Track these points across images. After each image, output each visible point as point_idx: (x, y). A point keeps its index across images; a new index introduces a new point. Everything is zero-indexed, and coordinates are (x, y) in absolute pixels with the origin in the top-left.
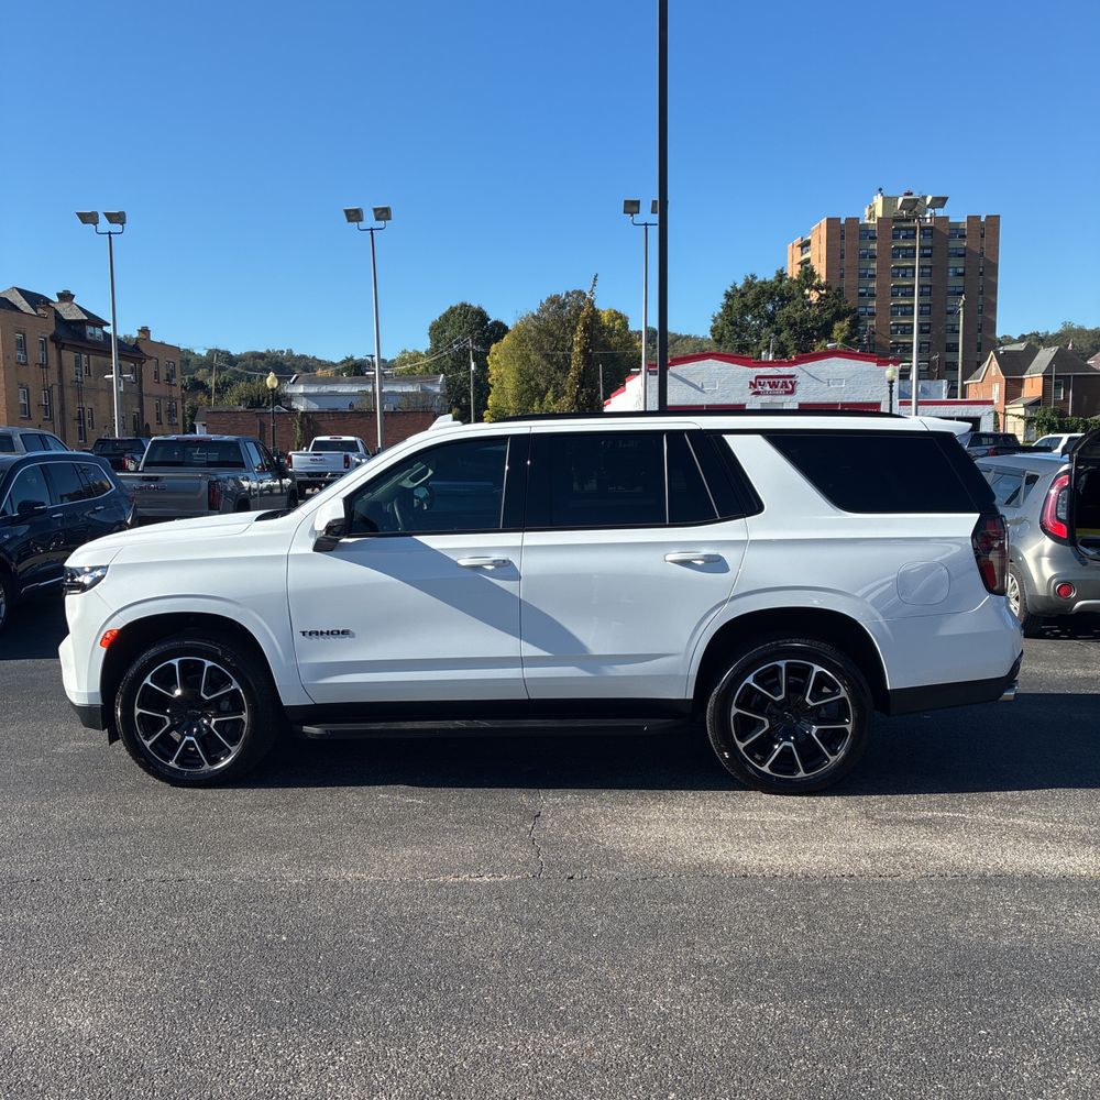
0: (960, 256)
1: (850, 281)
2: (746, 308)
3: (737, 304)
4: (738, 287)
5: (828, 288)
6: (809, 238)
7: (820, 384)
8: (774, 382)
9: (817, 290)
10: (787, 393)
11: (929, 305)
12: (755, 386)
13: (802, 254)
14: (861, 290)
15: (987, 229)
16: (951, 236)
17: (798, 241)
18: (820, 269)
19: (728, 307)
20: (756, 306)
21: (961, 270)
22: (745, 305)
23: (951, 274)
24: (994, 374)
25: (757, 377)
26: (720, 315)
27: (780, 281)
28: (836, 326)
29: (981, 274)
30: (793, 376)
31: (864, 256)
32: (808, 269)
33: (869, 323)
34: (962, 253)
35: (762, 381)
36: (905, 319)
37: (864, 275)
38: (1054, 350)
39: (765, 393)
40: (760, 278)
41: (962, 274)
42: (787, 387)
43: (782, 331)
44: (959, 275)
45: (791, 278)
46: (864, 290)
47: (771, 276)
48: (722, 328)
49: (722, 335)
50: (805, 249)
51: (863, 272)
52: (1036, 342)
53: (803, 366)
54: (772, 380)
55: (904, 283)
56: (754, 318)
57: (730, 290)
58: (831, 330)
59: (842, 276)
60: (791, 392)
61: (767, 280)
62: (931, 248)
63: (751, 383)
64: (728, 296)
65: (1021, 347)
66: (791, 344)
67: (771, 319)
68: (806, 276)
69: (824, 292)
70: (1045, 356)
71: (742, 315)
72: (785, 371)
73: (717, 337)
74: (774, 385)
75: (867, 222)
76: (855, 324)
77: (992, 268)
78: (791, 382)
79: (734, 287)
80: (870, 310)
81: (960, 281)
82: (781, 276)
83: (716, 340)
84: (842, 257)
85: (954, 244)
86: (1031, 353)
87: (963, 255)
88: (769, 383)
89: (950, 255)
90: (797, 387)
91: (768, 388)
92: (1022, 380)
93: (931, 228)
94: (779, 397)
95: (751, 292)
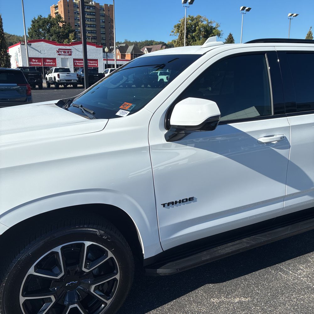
0: (103, 16)
1: (72, 21)
2: (40, 27)
3: (36, 25)
4: (36, 19)
5: (65, 22)
6: (57, 5)
7: (79, 53)
8: (65, 51)
9: (62, 23)
10: (69, 55)
11: (96, 31)
12: (59, 52)
13: (55, 10)
14: (75, 24)
15: (110, 9)
16: (100, 10)
17: (53, 5)
18: (63, 16)
19: (33, 26)
20: (43, 26)
21: (104, 21)
22: (39, 25)
23: (101, 22)
24: (117, 53)
25: (59, 49)
26: (31, 28)
27: (50, 18)
28: (70, 35)
29: (109, 22)
30: (71, 50)
31: (75, 13)
32: (58, 15)
33: (79, 35)
34: (104, 15)
35: (61, 50)
36: (89, 34)
37: (76, 19)
38: (133, 46)
39: (62, 55)
40: (43, 17)
41: (104, 22)
42: (69, 53)
43: (53, 36)
44: (103, 22)
45: (54, 18)
46: (76, 24)
47: (47, 17)
48: (32, 33)
49: (32, 35)
50: (56, 9)
51: (75, 18)
52: (128, 44)
53: (73, 46)
54: (64, 50)
55: (88, 23)
56: (43, 30)
57: (33, 20)
58: (69, 36)
59: (69, 19)
60: (71, 55)
61: (46, 17)
62: (95, 13)
63: (57, 51)
64: (33, 22)
65: (124, 45)
66: (56, 40)
67: (49, 31)
68: (58, 18)
69: (64, 23)
70: (131, 48)
71: (39, 29)
72: (68, 47)
73: (31, 36)
74: (65, 52)
75: (75, 2)
76: (75, 34)
77: (112, 21)
78: (70, 51)
79: (35, 19)
80: (79, 31)
81: (103, 24)
82: (50, 17)
83: (30, 37)
84: (69, 13)
85: (101, 12)
86: (127, 47)
87: (104, 16)
88: (63, 51)
89: (101, 16)
90: (72, 53)
91: (63, 53)
92: (125, 55)
93: (95, 6)
94: (66, 56)
95: (41, 21)
